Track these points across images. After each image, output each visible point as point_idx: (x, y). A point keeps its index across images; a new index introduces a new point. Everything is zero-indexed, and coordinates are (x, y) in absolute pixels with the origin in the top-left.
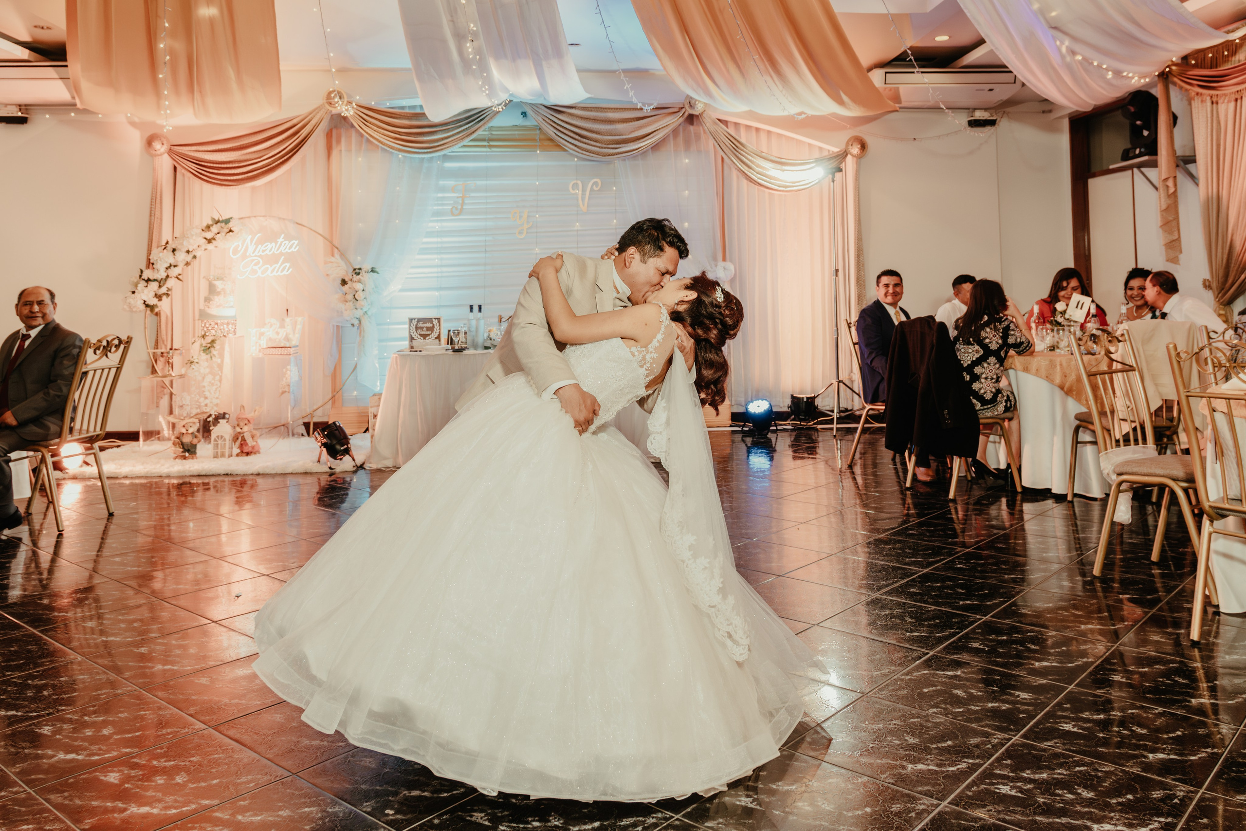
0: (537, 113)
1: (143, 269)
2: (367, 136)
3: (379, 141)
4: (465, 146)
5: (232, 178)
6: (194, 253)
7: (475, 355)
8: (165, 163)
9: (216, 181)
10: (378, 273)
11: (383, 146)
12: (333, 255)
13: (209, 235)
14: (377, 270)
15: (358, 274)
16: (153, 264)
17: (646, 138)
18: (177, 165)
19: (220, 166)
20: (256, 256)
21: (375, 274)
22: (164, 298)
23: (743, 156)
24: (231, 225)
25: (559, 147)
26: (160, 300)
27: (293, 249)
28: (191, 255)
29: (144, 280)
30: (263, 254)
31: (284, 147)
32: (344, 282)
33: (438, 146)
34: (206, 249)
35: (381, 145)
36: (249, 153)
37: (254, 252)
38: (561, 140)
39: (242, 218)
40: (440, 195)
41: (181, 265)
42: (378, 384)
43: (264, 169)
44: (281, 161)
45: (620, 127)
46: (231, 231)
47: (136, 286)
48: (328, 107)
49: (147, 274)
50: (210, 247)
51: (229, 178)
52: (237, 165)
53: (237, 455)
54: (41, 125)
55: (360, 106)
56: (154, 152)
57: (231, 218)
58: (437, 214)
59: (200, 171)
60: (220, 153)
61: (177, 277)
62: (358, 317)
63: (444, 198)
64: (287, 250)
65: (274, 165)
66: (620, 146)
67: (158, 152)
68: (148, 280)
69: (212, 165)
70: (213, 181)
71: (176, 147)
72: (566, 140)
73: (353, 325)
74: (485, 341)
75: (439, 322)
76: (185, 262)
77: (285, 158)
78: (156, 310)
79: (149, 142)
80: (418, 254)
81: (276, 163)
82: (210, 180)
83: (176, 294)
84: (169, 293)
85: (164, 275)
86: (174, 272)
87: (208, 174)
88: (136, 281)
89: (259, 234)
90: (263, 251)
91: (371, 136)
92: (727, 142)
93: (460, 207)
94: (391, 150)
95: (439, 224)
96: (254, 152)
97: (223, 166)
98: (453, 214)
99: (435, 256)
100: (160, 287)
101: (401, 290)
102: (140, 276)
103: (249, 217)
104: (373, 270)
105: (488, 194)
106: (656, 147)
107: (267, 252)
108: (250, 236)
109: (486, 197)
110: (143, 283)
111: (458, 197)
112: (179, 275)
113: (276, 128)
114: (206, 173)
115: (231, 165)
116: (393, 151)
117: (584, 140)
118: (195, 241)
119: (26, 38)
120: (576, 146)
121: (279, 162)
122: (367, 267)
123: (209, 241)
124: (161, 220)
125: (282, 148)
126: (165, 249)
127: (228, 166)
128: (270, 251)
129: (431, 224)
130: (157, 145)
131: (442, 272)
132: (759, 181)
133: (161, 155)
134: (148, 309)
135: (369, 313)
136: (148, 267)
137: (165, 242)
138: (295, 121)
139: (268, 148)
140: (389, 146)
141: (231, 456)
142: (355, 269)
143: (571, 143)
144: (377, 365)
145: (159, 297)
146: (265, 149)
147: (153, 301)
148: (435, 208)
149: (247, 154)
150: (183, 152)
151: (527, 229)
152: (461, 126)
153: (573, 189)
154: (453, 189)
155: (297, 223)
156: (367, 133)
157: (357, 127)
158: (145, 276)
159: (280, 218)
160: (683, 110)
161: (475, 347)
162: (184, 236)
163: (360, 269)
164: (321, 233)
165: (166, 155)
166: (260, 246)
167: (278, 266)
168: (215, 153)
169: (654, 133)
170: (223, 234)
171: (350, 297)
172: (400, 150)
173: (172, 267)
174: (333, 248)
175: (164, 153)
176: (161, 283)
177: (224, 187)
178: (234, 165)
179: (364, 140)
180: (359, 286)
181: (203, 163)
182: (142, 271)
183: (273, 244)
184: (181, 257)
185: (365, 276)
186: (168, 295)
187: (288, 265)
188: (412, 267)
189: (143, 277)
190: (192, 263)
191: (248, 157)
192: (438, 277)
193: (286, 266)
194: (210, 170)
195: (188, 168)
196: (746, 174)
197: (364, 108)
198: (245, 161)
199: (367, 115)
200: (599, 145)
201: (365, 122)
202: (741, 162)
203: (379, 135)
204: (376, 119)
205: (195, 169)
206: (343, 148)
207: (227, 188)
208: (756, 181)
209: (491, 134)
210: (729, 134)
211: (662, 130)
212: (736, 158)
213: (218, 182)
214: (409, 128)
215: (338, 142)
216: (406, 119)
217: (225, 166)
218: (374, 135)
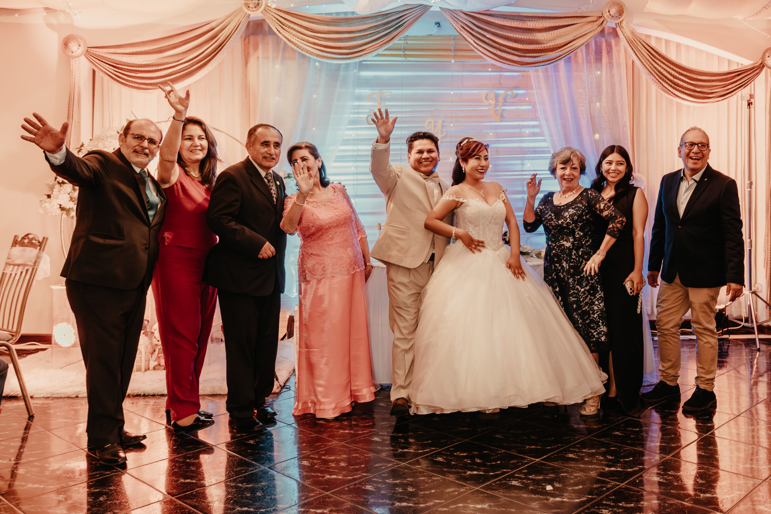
0: (456, 19)
2: (286, 40)
3: (298, 46)
4: (380, 55)
8: (84, 66)
9: (134, 85)
17: (565, 47)
18: (95, 69)
19: (137, 69)
23: (661, 66)
29: (59, 182)
31: (203, 50)
33: (358, 52)
35: (300, 50)
36: (167, 57)
40: (356, 103)
43: (182, 73)
44: (199, 65)
45: (539, 36)
48: (246, 10)
51: (147, 81)
52: (154, 68)
53: (154, 369)
55: (278, 10)
56: (71, 54)
58: (354, 122)
59: (118, 74)
60: (138, 56)
63: (359, 106)
65: (192, 69)
66: (538, 54)
67: (75, 54)
69: (129, 68)
70: (131, 84)
71: (92, 49)
77: (203, 62)
79: (66, 43)
81: (194, 67)
82: (128, 83)
87: (126, 77)
88: (51, 185)
91: (290, 41)
92: (644, 52)
94: (309, 55)
95: (355, 132)
97: (140, 69)
102: (55, 180)
105: (403, 103)
109: (402, 106)
111: (373, 106)
113: (193, 32)
114: (123, 76)
115: (148, 69)
116: (312, 56)
117: (503, 48)
120: (494, 54)
121: (197, 66)
124: (79, 123)
126: (80, 151)
127: (146, 69)
129: (347, 132)
130: (73, 46)
131: (357, 180)
133: (79, 57)
134: (64, 213)
137: (81, 144)
138: (213, 25)
139: (186, 52)
140: (308, 52)
141: (147, 369)
143: (489, 51)
146: (183, 53)
147: (69, 205)
148: (351, 116)
149: (164, 58)
150: (100, 54)
152: (378, 32)
153: (487, 100)
156: (286, 37)
157: (275, 31)
160: (602, 20)
162: (99, 138)
164: (239, 139)
165: (83, 57)
168: (132, 56)
169: (574, 43)
172: (318, 56)
175: (81, 55)
177: (141, 91)
178: (151, 69)
179: (282, 45)
181: (120, 66)
191: (166, 61)
192: (354, 185)
194: (128, 73)
195: (104, 70)
196: (662, 85)
197: (281, 11)
198: (163, 64)
199: (285, 19)
200: (517, 53)
201: (284, 27)
202: (658, 73)
203: (297, 39)
204: (295, 23)
205: (113, 72)
206: (260, 56)
207: (144, 91)
208: (672, 93)
209: (409, 42)
210: (647, 44)
211: (581, 39)
212: (654, 69)
213: (136, 85)
214: (329, 34)
215: (256, 48)
216: (324, 24)
217: (143, 69)
218: (294, 40)
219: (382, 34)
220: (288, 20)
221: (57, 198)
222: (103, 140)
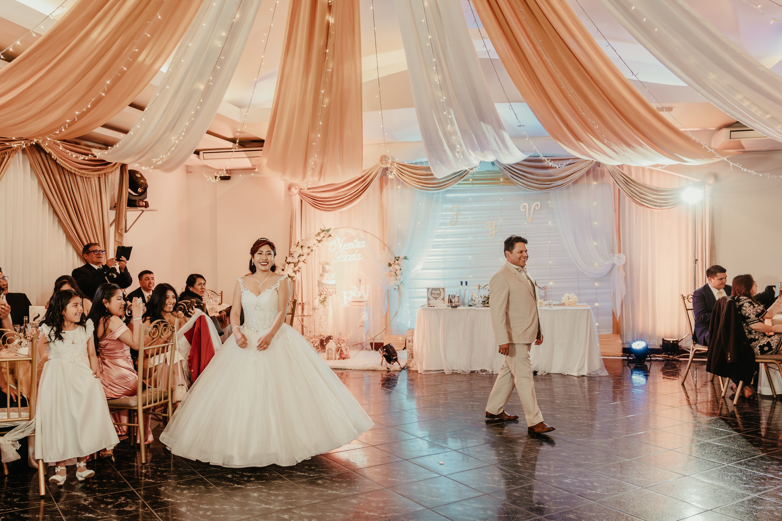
1: (288, 256)
2: (403, 181)
3: (409, 184)
4: (459, 184)
5: (331, 206)
6: (312, 248)
7: (463, 310)
8: (297, 199)
9: (323, 209)
10: (408, 259)
11: (411, 187)
12: (384, 250)
13: (319, 238)
14: (407, 258)
15: (398, 260)
16: (292, 254)
17: (568, 177)
18: (302, 199)
20: (343, 250)
21: (407, 260)
22: (297, 272)
23: (632, 187)
24: (330, 232)
25: (512, 183)
26: (296, 274)
27: (362, 246)
28: (310, 250)
29: (287, 263)
30: (347, 249)
31: (358, 188)
32: (390, 265)
33: (443, 186)
34: (317, 246)
35: (410, 186)
36: (340, 192)
37: (342, 248)
38: (515, 180)
39: (335, 229)
40: (444, 213)
41: (305, 255)
42: (409, 323)
43: (347, 201)
45: (552, 171)
46: (330, 236)
47: (284, 266)
48: (381, 165)
49: (289, 260)
50: (320, 245)
51: (329, 207)
52: (334, 199)
53: (339, 359)
54: (236, 180)
55: (398, 164)
56: (292, 193)
57: (330, 229)
58: (442, 224)
59: (315, 203)
60: (325, 193)
61: (303, 261)
62: (398, 284)
63: (446, 215)
64: (359, 246)
66: (552, 183)
67: (294, 193)
68: (289, 263)
69: (321, 200)
70: (321, 208)
71: (302, 190)
72: (518, 181)
73: (395, 289)
74: (469, 302)
75: (444, 290)
76: (307, 253)
77: (359, 195)
78: (294, 279)
79: (289, 189)
80: (432, 248)
81: (354, 198)
82: (320, 208)
83: (303, 270)
84: (300, 270)
85: (297, 260)
86: (302, 258)
87: (319, 205)
88: (283, 263)
89: (345, 238)
90: (347, 247)
91: (405, 181)
92: (621, 179)
93: (455, 220)
94: (416, 189)
95: (443, 231)
96: (342, 192)
97: (326, 200)
98: (451, 225)
99: (441, 250)
100: (295, 266)
101: (422, 269)
102: (286, 260)
103: (339, 228)
104: (405, 258)
105: (472, 213)
106: (576, 182)
107: (349, 247)
108: (340, 239)
110: (287, 264)
111: (454, 215)
112: (305, 260)
114: (317, 204)
116: (417, 189)
117: (529, 180)
118: (313, 242)
119: (231, 136)
120: (524, 184)
121: (355, 197)
122: (402, 256)
123: (319, 241)
124: (296, 229)
125: (357, 189)
126: (297, 246)
128: (350, 247)
129: (438, 231)
130: (293, 190)
131: (445, 259)
132: (642, 203)
133: (295, 195)
134: (291, 278)
135: (404, 282)
136: (290, 256)
137: (297, 242)
138: (364, 174)
141: (336, 359)
142: (396, 258)
143: (521, 182)
144: (409, 312)
145: (295, 272)
146: (348, 190)
147: (292, 274)
148: (441, 221)
150: (306, 193)
151: (495, 233)
153: (523, 209)
154: (451, 210)
155: (364, 231)
156: (402, 179)
158: (288, 261)
159: (355, 229)
161: (464, 304)
162: (307, 239)
163: (399, 257)
164: (378, 237)
165: (298, 195)
166: (345, 244)
167: (354, 255)
168: (322, 193)
169: (574, 174)
170: (326, 237)
171: (393, 273)
172: (420, 189)
173: (301, 256)
174: (385, 246)
175: (297, 194)
176: (295, 265)
177: (326, 211)
178: (331, 200)
179: (401, 184)
180: (397, 267)
181: (316, 199)
182: (287, 258)
183: (352, 243)
184: (306, 250)
185: (401, 262)
186: (299, 271)
187: (360, 255)
188: (428, 256)
189: (287, 261)
190: (311, 254)
191: (340, 194)
192: (443, 262)
193: (359, 255)
194: (320, 203)
195: (308, 201)
196: (633, 199)
197: (400, 164)
198: (338, 197)
199: (402, 169)
200: (539, 183)
201: (402, 173)
202: (630, 191)
203: (409, 180)
204: (407, 171)
205: (312, 202)
206: (389, 187)
207: (328, 212)
208: (640, 203)
209: (475, 176)
210: (623, 174)
211: (578, 172)
212: (627, 189)
213: (324, 209)
214: (427, 176)
215: (387, 183)
216: (424, 170)
217: (327, 200)
218: (407, 181)
219: (456, 175)
220: (403, 169)
221: (287, 271)
222: (309, 240)
